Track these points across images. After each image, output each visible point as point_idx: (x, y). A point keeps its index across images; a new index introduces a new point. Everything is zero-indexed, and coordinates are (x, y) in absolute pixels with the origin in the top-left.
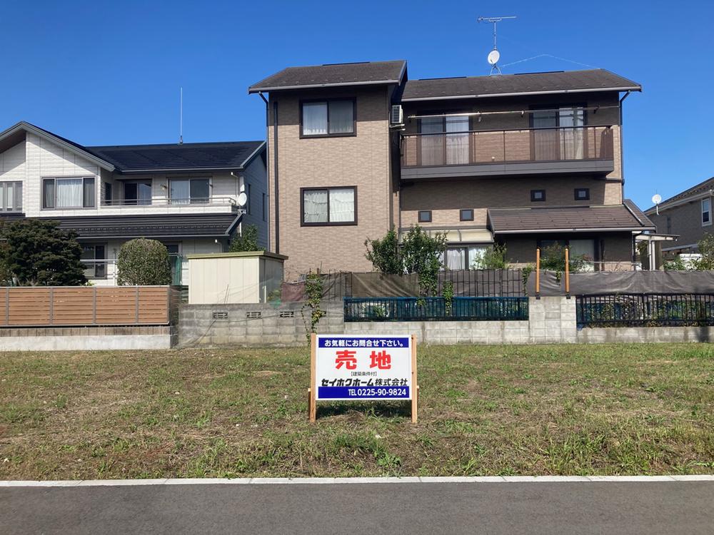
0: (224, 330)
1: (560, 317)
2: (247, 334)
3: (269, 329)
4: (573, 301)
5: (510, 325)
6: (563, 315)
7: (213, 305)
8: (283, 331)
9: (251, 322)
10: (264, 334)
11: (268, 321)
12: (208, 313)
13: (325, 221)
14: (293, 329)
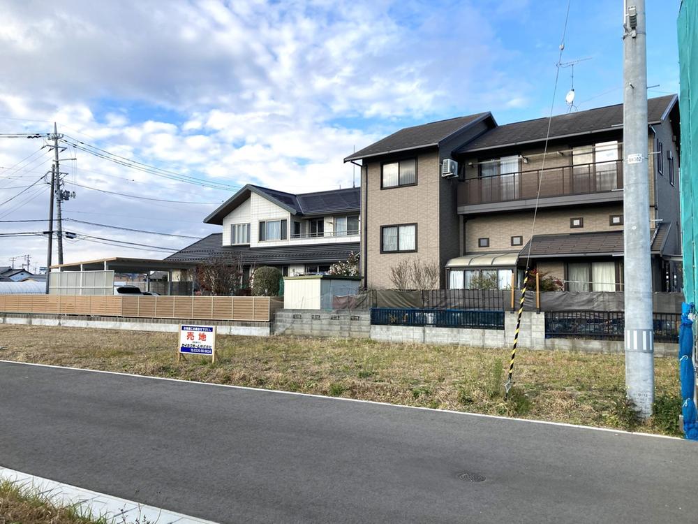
0: (299, 326)
1: (531, 328)
2: (312, 329)
3: (325, 327)
4: (542, 316)
5: (490, 333)
6: (533, 327)
7: (293, 310)
8: (333, 329)
9: (315, 322)
10: (322, 330)
11: (324, 322)
12: (291, 314)
13: (396, 249)
14: (338, 328)
